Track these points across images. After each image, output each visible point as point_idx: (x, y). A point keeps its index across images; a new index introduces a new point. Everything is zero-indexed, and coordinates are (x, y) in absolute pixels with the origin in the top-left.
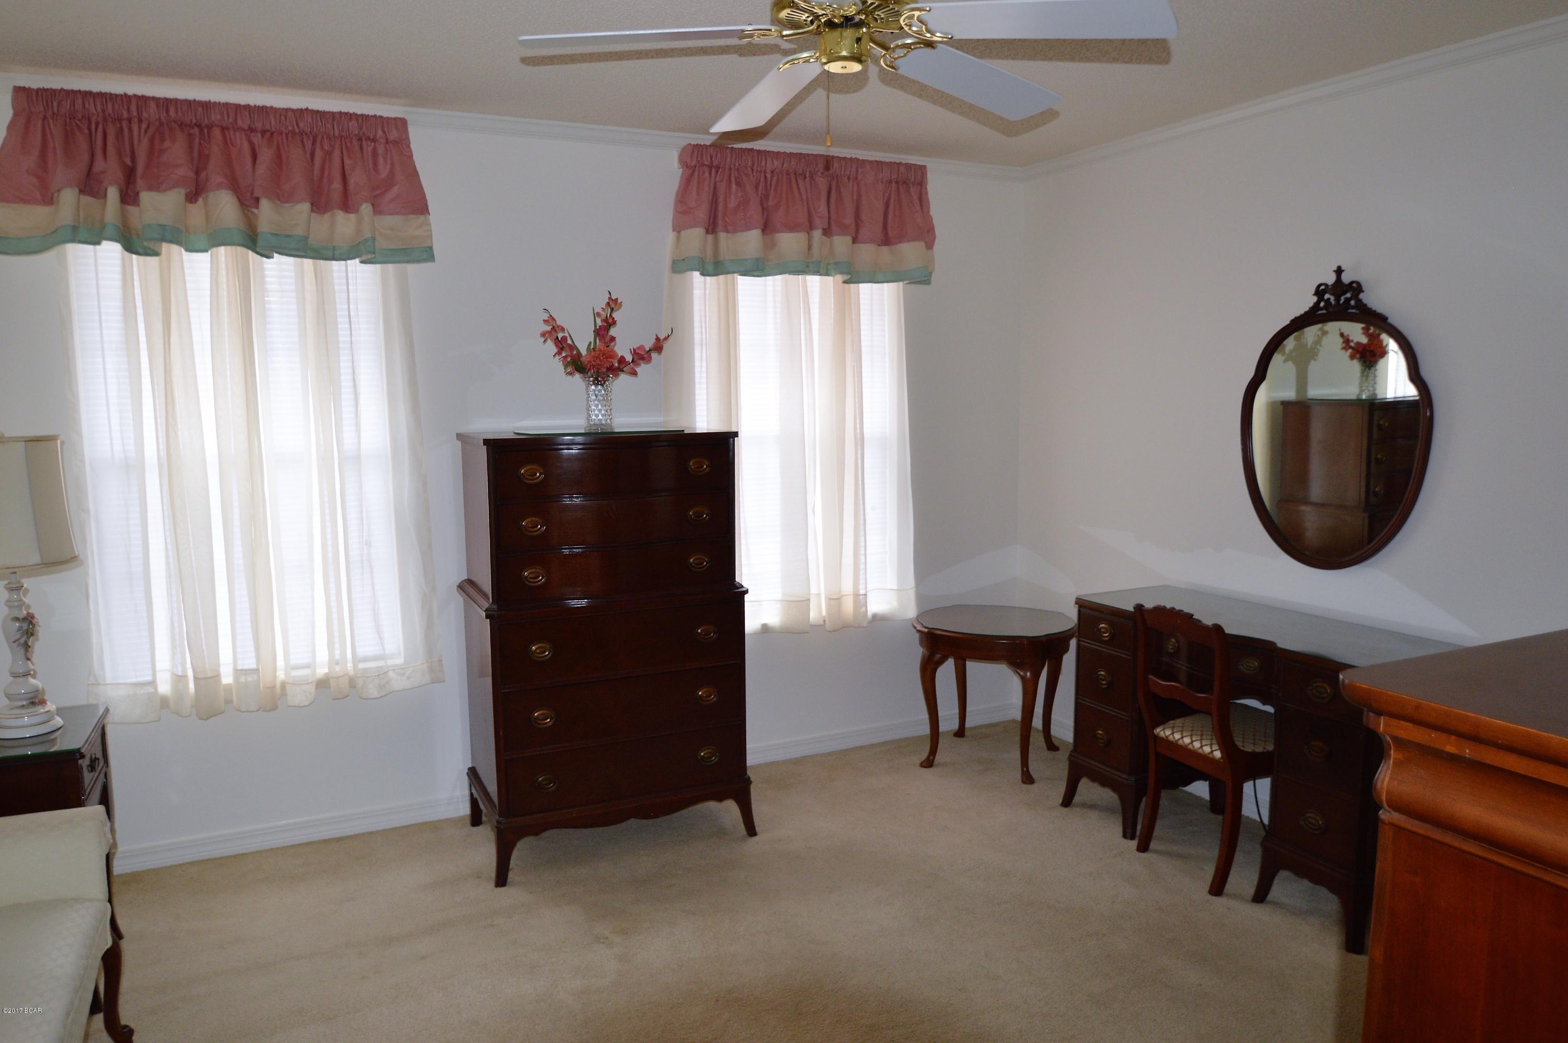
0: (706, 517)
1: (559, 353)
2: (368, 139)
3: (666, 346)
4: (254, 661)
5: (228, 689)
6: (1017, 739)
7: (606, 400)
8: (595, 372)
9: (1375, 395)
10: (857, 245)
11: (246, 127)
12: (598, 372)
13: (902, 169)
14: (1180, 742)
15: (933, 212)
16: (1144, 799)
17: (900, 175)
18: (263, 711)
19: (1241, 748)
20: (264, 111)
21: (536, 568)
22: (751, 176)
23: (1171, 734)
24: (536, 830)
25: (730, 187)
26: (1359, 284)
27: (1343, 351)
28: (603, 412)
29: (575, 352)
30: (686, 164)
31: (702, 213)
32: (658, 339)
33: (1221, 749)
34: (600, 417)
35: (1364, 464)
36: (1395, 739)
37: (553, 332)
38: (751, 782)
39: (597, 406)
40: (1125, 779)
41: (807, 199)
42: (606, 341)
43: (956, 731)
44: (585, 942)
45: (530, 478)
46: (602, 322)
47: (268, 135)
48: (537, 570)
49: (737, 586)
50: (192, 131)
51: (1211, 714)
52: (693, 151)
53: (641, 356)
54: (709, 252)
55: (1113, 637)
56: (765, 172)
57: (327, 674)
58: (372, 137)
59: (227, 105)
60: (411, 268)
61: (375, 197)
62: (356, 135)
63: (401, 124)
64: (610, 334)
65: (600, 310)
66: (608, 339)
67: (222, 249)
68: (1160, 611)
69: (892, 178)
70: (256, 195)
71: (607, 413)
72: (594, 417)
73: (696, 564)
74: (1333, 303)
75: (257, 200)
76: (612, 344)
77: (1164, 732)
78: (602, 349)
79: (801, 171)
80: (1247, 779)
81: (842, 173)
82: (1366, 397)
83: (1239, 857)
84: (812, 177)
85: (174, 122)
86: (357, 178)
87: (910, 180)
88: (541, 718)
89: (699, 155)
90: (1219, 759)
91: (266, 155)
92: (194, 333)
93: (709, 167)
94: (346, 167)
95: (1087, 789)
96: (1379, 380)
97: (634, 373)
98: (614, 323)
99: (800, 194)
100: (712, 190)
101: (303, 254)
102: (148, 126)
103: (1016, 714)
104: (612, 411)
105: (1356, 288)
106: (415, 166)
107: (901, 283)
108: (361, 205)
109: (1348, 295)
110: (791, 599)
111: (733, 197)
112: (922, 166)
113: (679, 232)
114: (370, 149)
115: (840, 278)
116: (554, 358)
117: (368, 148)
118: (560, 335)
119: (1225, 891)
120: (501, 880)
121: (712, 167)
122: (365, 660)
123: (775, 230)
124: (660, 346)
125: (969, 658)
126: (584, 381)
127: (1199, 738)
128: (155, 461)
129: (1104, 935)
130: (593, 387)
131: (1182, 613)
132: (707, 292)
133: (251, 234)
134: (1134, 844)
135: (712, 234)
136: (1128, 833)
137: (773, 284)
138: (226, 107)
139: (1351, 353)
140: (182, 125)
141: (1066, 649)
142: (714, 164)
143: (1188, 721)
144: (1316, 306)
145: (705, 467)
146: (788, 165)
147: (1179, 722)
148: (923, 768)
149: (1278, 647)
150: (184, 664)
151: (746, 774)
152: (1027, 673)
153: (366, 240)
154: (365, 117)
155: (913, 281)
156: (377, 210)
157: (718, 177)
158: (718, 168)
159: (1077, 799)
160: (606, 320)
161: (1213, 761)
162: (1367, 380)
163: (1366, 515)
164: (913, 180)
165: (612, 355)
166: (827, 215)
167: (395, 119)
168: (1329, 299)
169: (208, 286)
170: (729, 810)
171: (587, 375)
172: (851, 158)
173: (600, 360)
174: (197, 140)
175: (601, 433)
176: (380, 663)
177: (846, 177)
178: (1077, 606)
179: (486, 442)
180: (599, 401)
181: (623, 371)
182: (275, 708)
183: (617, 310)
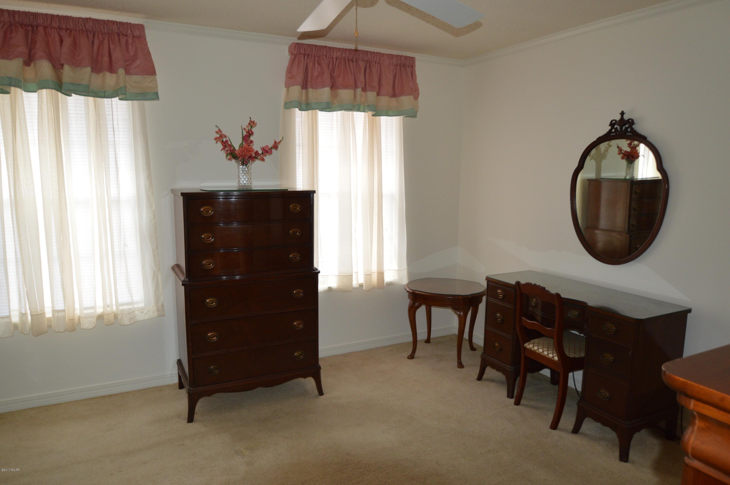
0: (298, 234)
1: (224, 149)
2: (123, 35)
3: (280, 146)
4: (63, 305)
5: (49, 320)
6: (456, 344)
7: (248, 173)
8: (242, 159)
9: (633, 177)
10: (379, 97)
11: (57, 27)
12: (243, 158)
13: (403, 58)
14: (537, 351)
15: (418, 81)
16: (518, 378)
17: (402, 62)
18: (68, 331)
19: (568, 355)
20: (67, 18)
21: (209, 260)
22: (326, 60)
23: (532, 347)
24: (209, 394)
25: (314, 65)
26: (632, 120)
27: (619, 155)
28: (246, 179)
29: (232, 148)
30: (292, 53)
31: (300, 78)
32: (275, 142)
33: (558, 356)
34: (245, 182)
35: (628, 211)
36: (699, 414)
37: (221, 138)
38: (321, 368)
39: (243, 176)
40: (509, 368)
41: (354, 72)
42: (248, 143)
43: (426, 340)
44: (230, 454)
45: (205, 213)
46: (246, 133)
47: (68, 31)
48: (210, 261)
49: (314, 269)
50: (27, 28)
51: (553, 338)
52: (296, 46)
53: (266, 151)
54: (304, 98)
55: (504, 297)
56: (333, 58)
57: (102, 312)
58: (125, 34)
59: (46, 15)
60: (147, 103)
61: (126, 66)
62: (116, 32)
63: (141, 27)
64: (250, 139)
65: (245, 127)
66: (249, 141)
67: (44, 91)
68: (528, 285)
69: (398, 63)
70: (62, 62)
71: (248, 180)
72: (241, 182)
73: (294, 258)
74: (619, 130)
75: (62, 65)
76: (252, 144)
77: (529, 346)
78: (246, 147)
79: (351, 58)
80: (570, 371)
81: (372, 60)
82: (629, 178)
83: (566, 409)
84: (357, 62)
85: (18, 23)
86: (117, 55)
87: (407, 64)
88: (211, 337)
89: (299, 48)
90: (557, 361)
91: (68, 42)
92: (29, 135)
93: (304, 55)
94: (111, 49)
95: (490, 372)
96: (635, 169)
97: (263, 160)
98: (252, 133)
99: (351, 70)
100: (305, 66)
101: (87, 94)
102: (4, 25)
103: (456, 331)
104: (251, 179)
105: (631, 122)
106: (149, 50)
107: (402, 117)
108: (118, 69)
109: (627, 126)
110: (343, 274)
111: (316, 70)
112: (413, 57)
113: (288, 88)
114: (124, 40)
115: (370, 113)
116: (222, 151)
117: (123, 40)
118: (224, 140)
119: (558, 427)
120: (191, 419)
121: (305, 55)
122: (122, 305)
123: (338, 88)
124: (276, 146)
125: (432, 305)
126: (237, 163)
127: (547, 350)
128: (9, 202)
129: (497, 451)
130: (241, 167)
131: (540, 287)
132: (303, 119)
133: (60, 84)
134: (512, 401)
135: (305, 89)
136: (510, 395)
137: (337, 115)
138: (46, 16)
139: (622, 156)
140: (22, 25)
141: (481, 301)
142: (306, 53)
143: (541, 340)
144: (610, 131)
145: (298, 208)
146: (345, 55)
147: (536, 340)
148: (409, 360)
149: (588, 305)
150: (25, 307)
151: (318, 364)
152: (461, 313)
153: (121, 88)
154: (121, 23)
155: (407, 115)
156: (128, 72)
157: (308, 60)
158: (308, 55)
159: (485, 376)
160: (248, 132)
161: (554, 361)
162: (629, 169)
163: (628, 236)
164: (408, 64)
165: (252, 150)
166: (364, 81)
167: (138, 25)
168: (617, 128)
169: (37, 110)
170: (310, 382)
171: (238, 160)
172: (377, 52)
173: (245, 153)
174: (30, 33)
175: (246, 190)
176: (130, 307)
177: (374, 62)
178: (486, 281)
179: (182, 194)
180: (244, 174)
181: (257, 158)
182: (74, 330)
183: (254, 127)
